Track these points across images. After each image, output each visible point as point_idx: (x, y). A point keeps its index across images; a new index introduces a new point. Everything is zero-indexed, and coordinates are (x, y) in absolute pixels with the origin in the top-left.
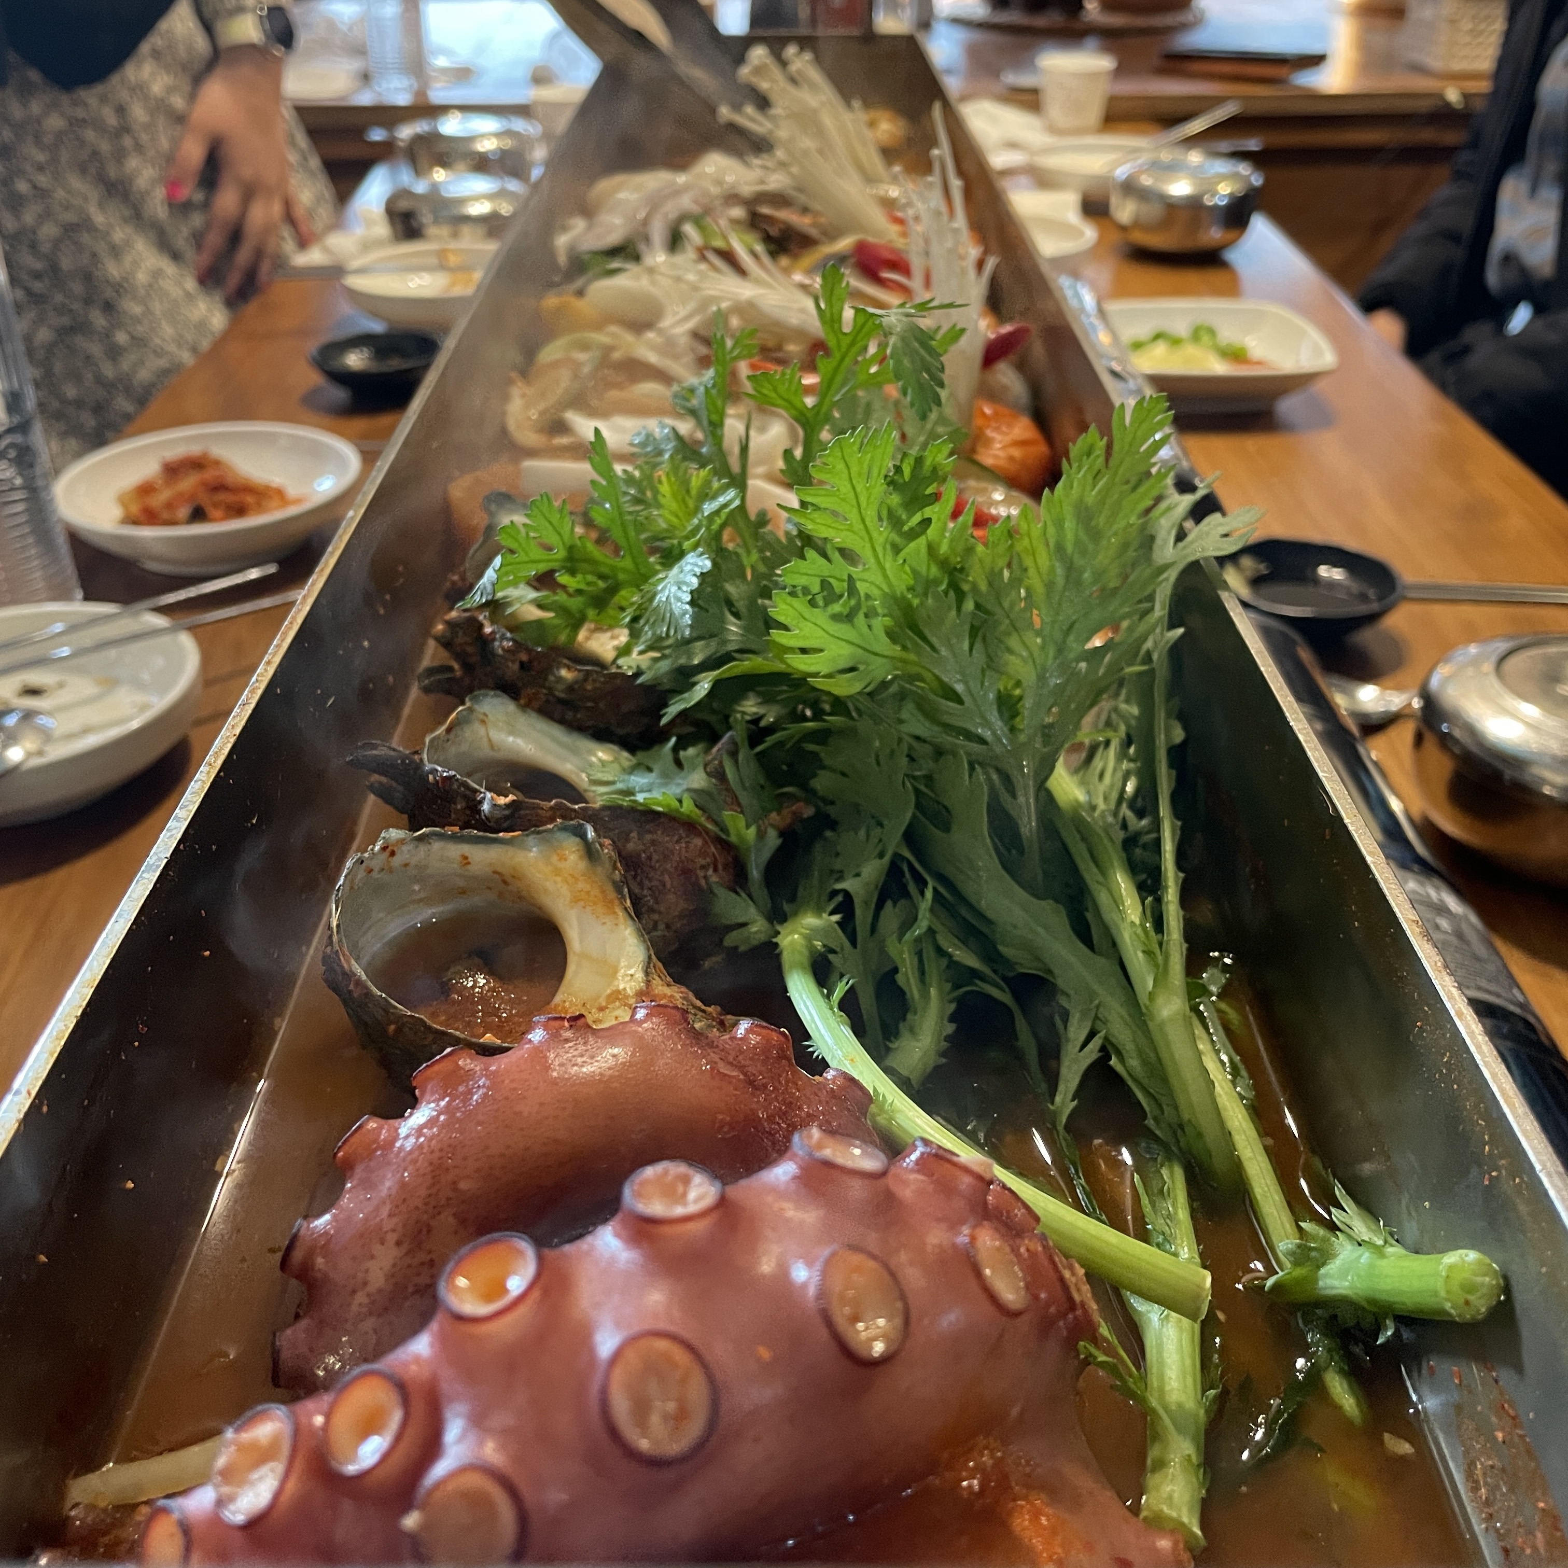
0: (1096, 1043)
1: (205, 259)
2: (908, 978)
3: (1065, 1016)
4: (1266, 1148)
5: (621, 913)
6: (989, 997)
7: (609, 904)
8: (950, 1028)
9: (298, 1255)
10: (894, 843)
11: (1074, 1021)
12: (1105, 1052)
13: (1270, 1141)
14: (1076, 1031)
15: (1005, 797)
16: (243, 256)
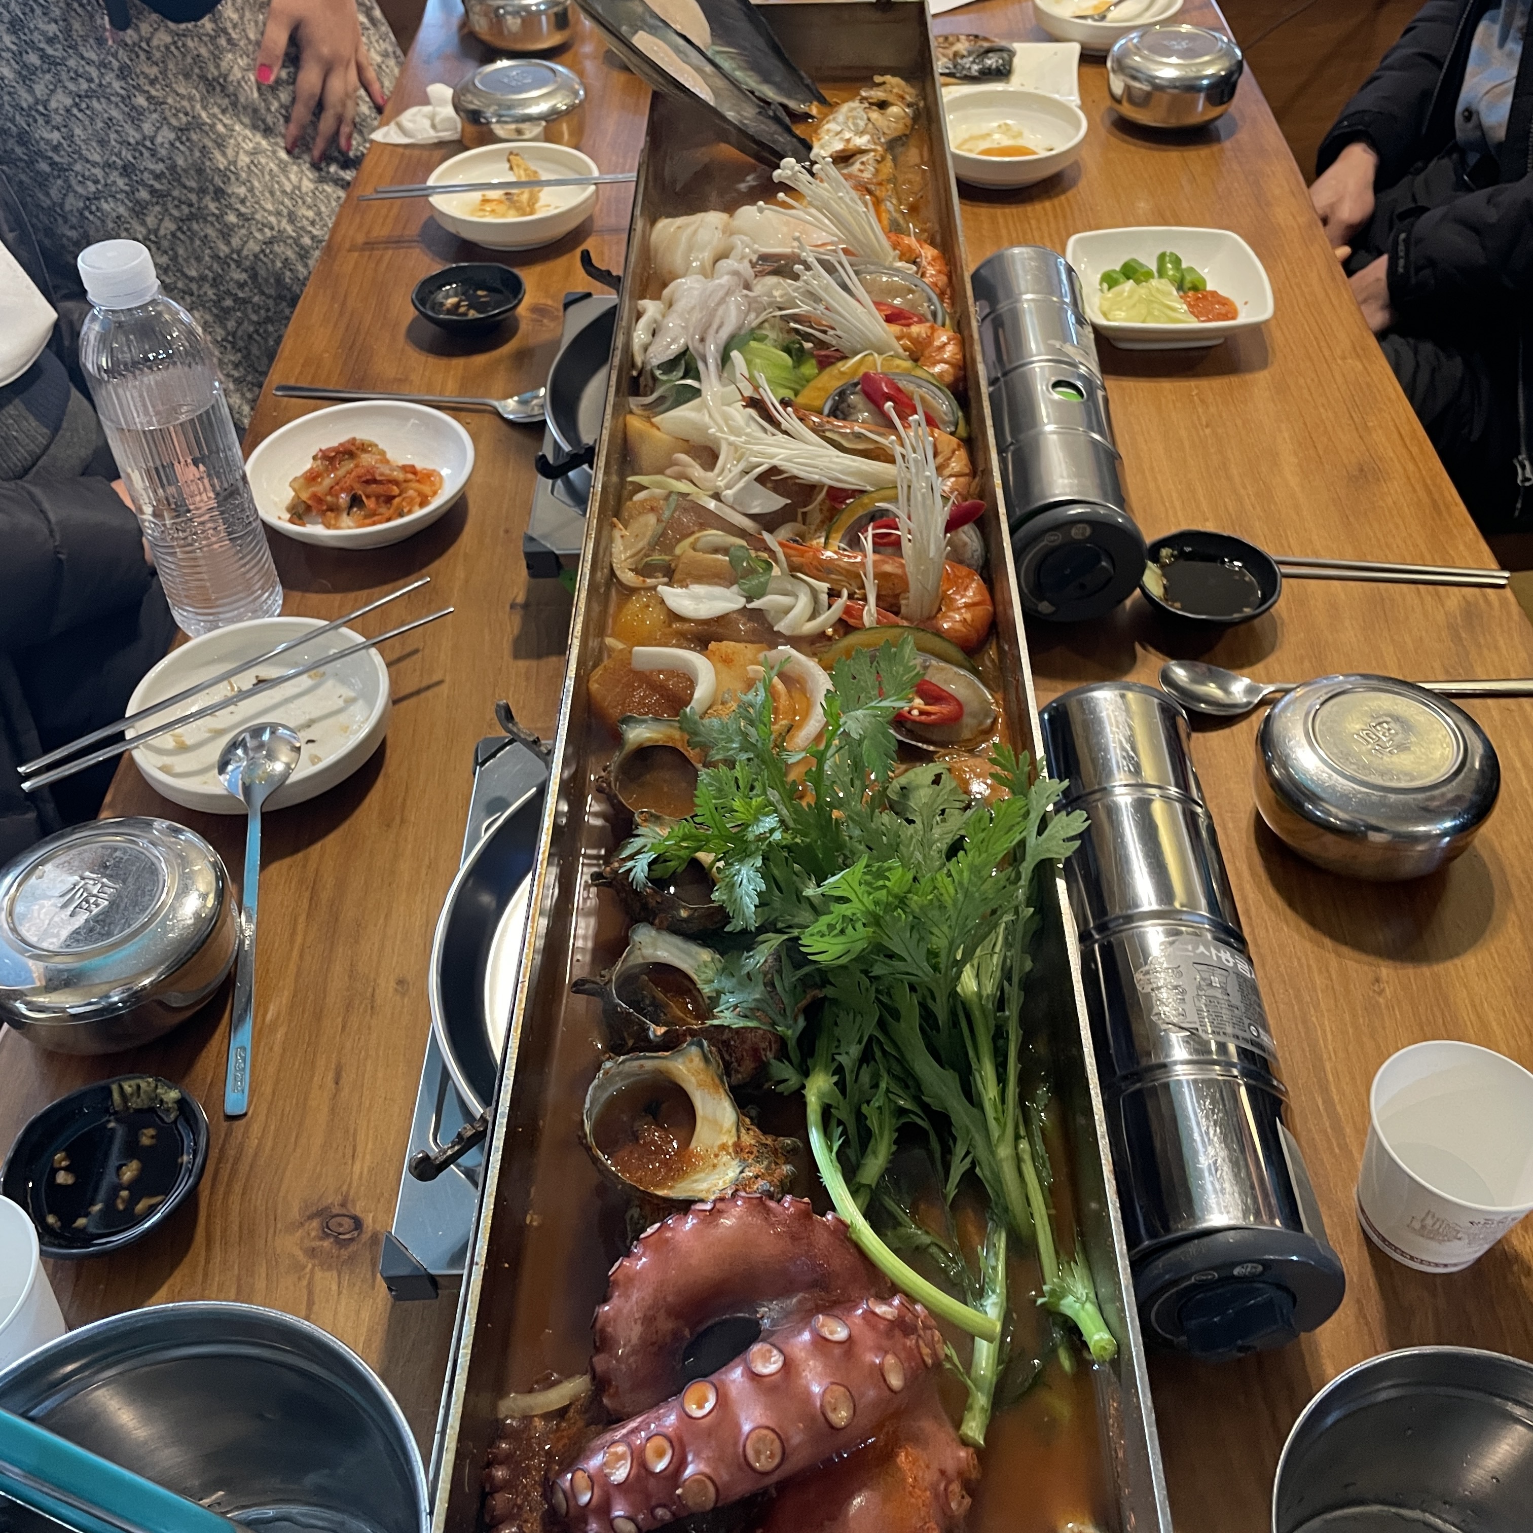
0: (969, 1159)
1: (293, 129)
2: (873, 1123)
3: (955, 1140)
4: (1049, 1216)
5: (723, 1095)
6: (916, 1124)
7: (716, 1087)
8: (894, 1148)
9: (598, 1325)
10: (870, 1028)
11: (959, 1143)
12: (973, 1164)
13: (1053, 1212)
14: (960, 1150)
15: (929, 1002)
16: (327, 124)
